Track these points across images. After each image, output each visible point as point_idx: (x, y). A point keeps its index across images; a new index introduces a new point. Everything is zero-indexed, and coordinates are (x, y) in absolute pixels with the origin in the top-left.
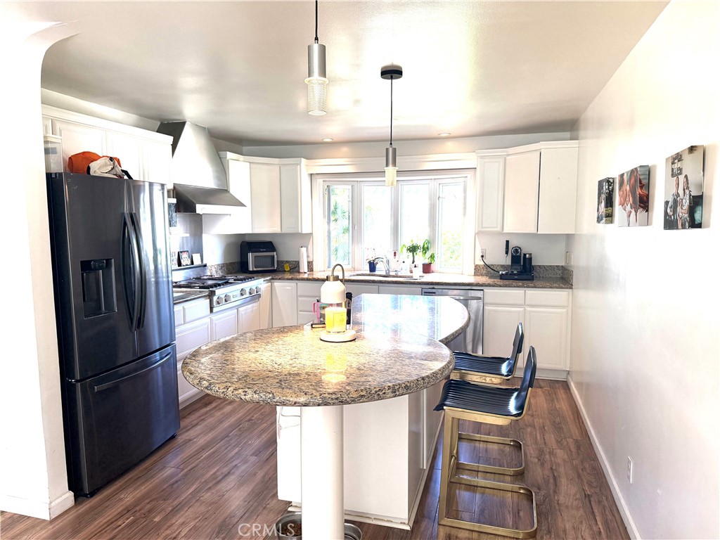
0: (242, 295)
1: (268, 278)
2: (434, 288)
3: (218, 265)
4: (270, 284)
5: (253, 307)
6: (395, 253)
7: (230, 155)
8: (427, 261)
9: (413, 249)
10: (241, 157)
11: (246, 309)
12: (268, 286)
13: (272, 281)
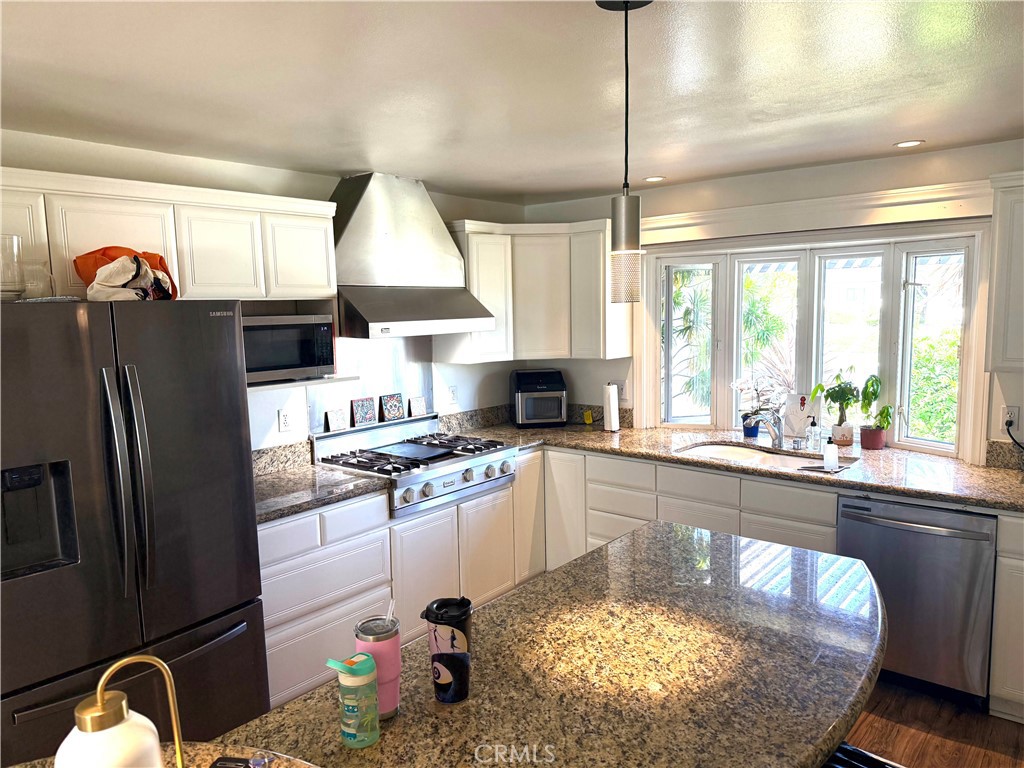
0: (466, 480)
1: (537, 443)
2: (867, 498)
3: (465, 413)
4: (540, 453)
5: (495, 499)
6: (803, 400)
7: (470, 225)
8: (872, 422)
9: (841, 395)
10: (498, 227)
11: (477, 505)
12: (533, 459)
13: (546, 447)
